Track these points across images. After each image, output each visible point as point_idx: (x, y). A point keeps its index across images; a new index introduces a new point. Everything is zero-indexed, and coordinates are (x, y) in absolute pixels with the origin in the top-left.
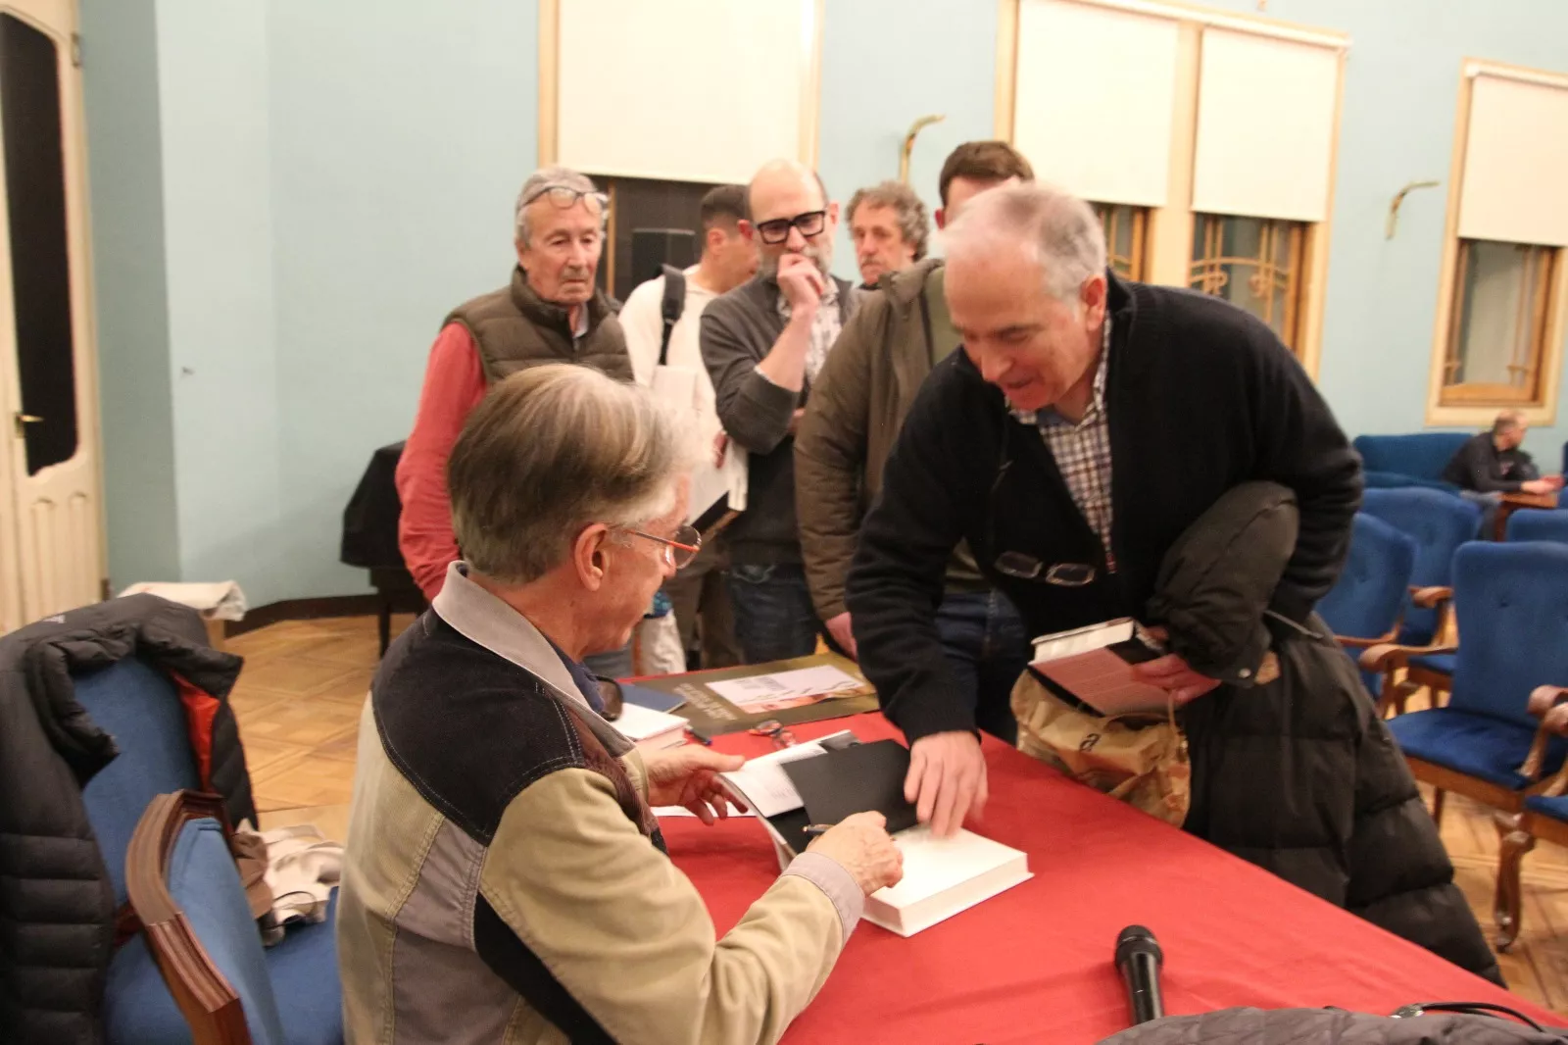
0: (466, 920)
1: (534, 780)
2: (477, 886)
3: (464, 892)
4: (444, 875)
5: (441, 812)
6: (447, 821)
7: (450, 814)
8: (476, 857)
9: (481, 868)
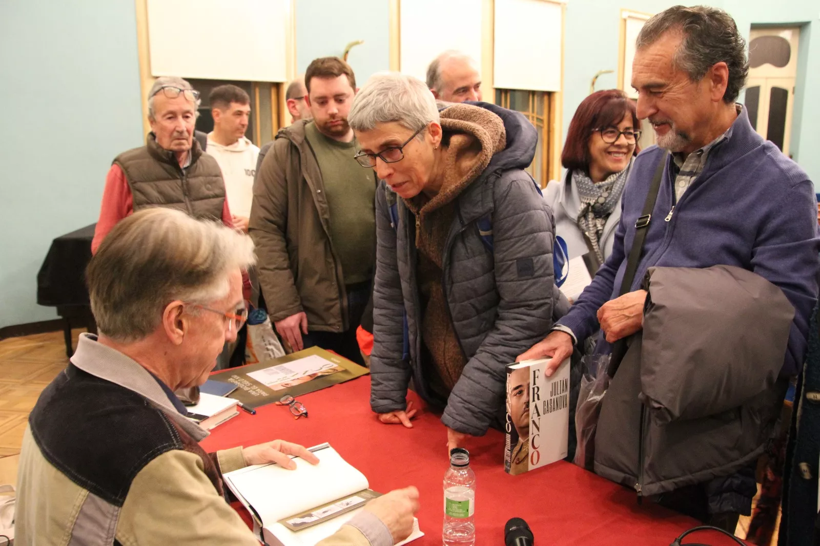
1: (151, 460)
2: (114, 535)
3: (105, 540)
5: (86, 489)
6: (92, 495)
7: (93, 490)
8: (113, 515)
9: (117, 522)
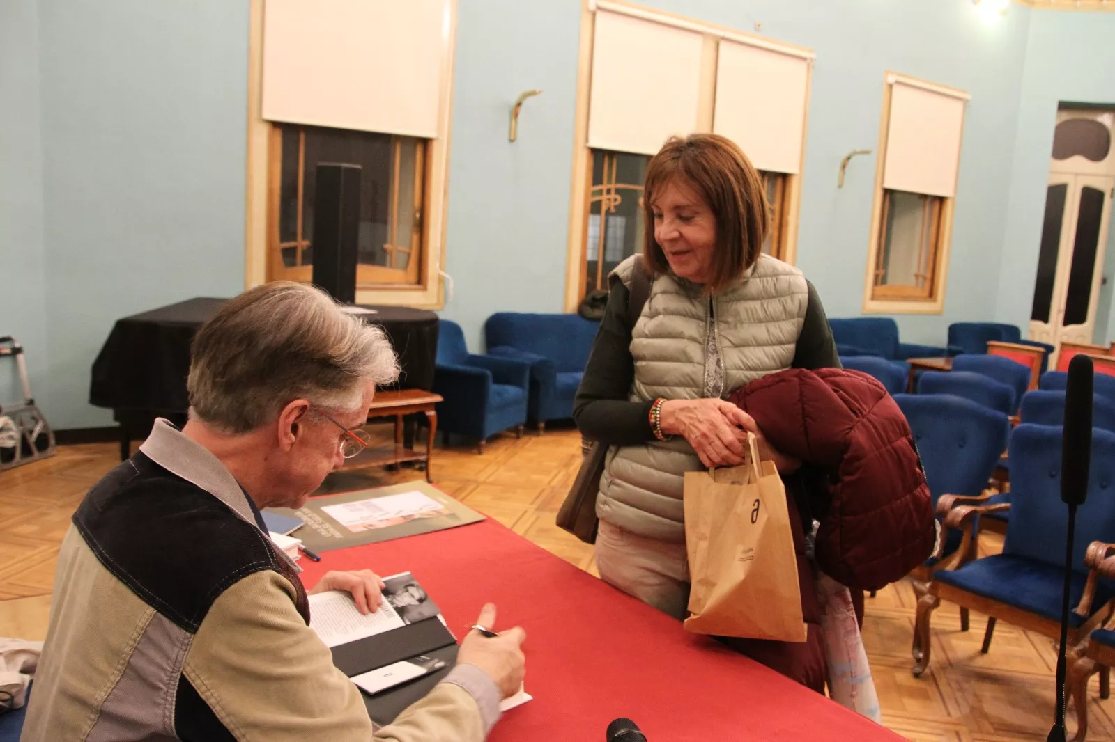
0: (169, 699)
2: (181, 669)
3: (169, 675)
4: (152, 662)
5: (153, 607)
6: (159, 615)
7: (160, 608)
8: (182, 644)
9: (186, 653)
